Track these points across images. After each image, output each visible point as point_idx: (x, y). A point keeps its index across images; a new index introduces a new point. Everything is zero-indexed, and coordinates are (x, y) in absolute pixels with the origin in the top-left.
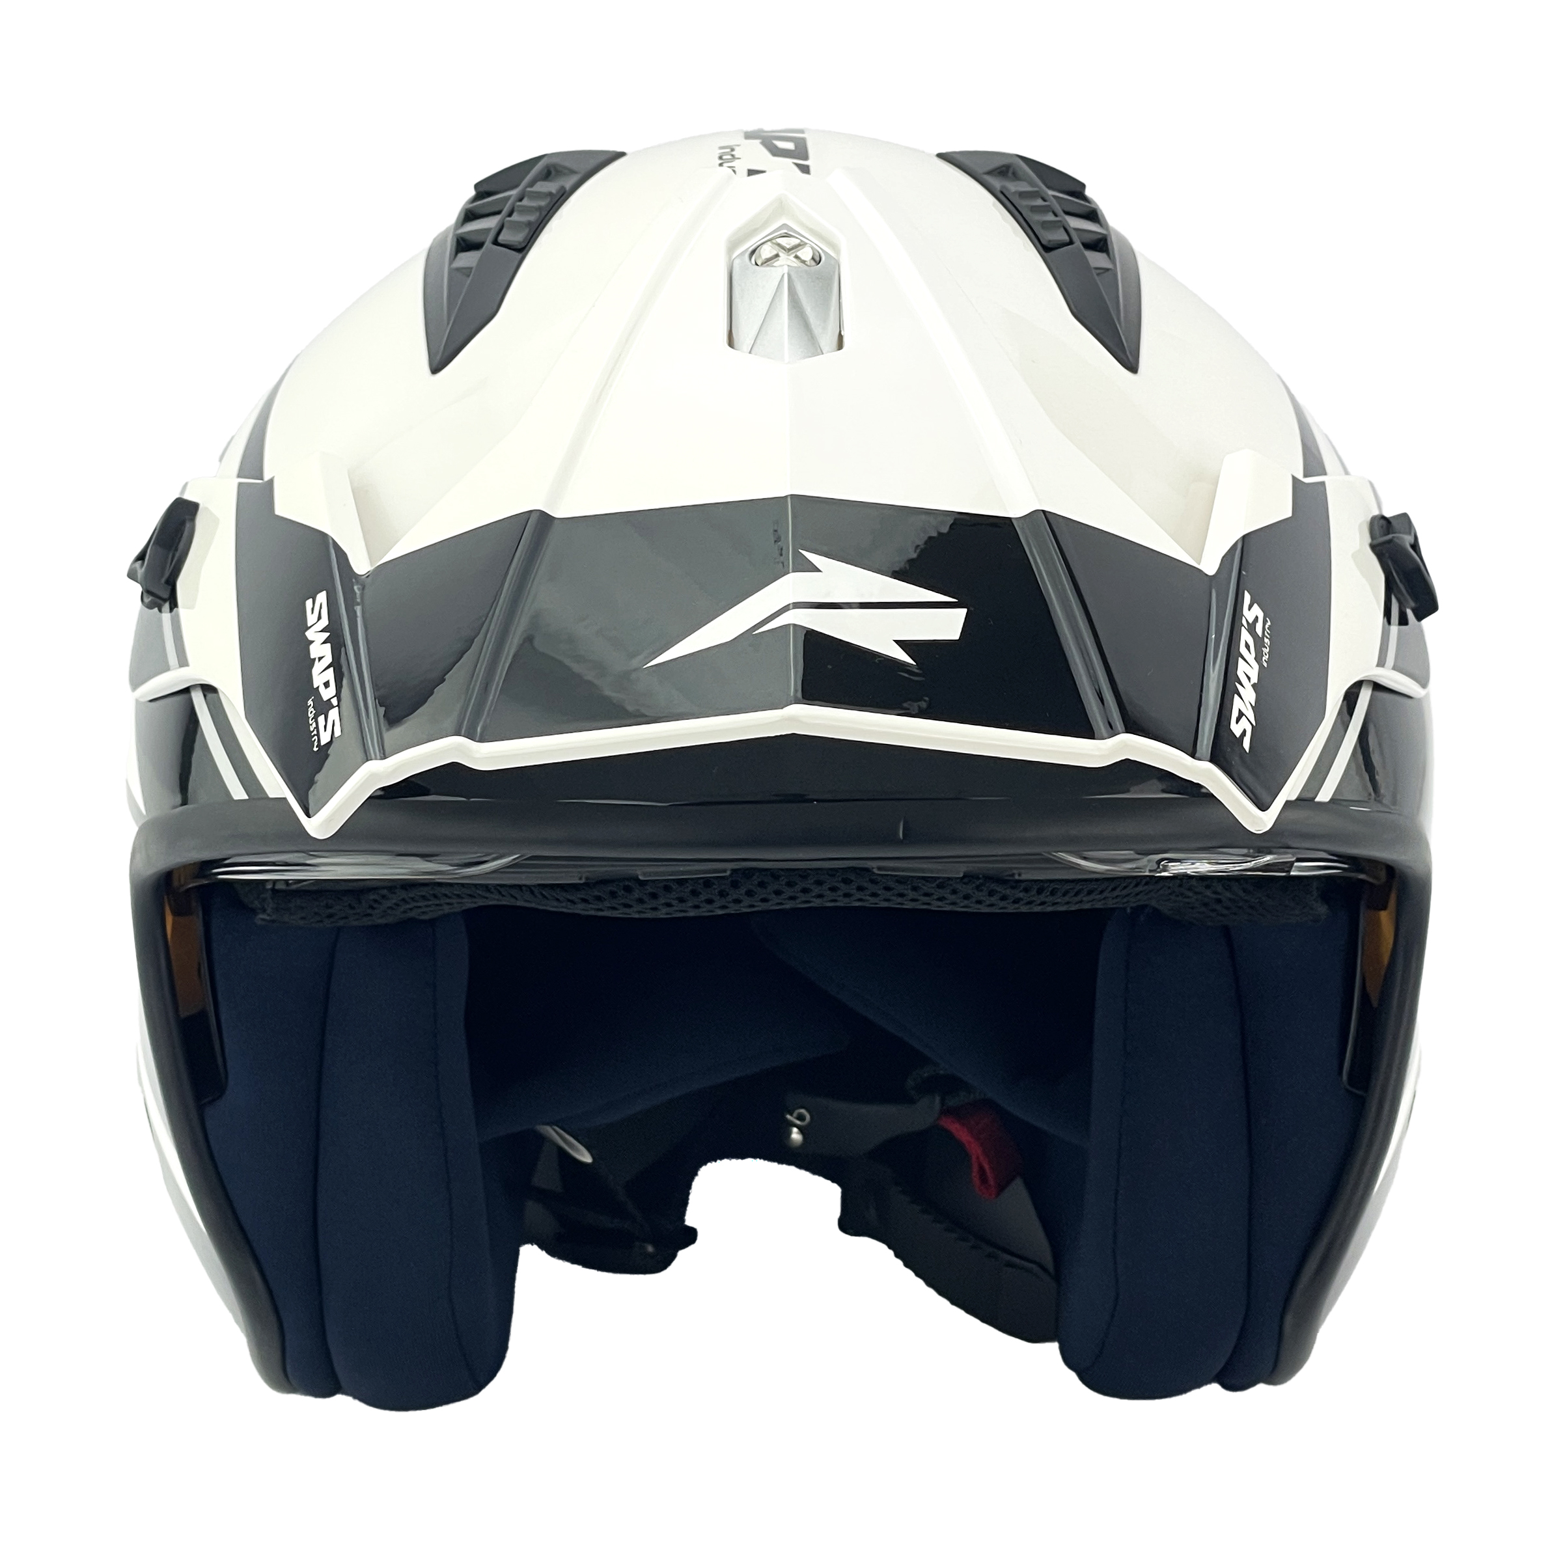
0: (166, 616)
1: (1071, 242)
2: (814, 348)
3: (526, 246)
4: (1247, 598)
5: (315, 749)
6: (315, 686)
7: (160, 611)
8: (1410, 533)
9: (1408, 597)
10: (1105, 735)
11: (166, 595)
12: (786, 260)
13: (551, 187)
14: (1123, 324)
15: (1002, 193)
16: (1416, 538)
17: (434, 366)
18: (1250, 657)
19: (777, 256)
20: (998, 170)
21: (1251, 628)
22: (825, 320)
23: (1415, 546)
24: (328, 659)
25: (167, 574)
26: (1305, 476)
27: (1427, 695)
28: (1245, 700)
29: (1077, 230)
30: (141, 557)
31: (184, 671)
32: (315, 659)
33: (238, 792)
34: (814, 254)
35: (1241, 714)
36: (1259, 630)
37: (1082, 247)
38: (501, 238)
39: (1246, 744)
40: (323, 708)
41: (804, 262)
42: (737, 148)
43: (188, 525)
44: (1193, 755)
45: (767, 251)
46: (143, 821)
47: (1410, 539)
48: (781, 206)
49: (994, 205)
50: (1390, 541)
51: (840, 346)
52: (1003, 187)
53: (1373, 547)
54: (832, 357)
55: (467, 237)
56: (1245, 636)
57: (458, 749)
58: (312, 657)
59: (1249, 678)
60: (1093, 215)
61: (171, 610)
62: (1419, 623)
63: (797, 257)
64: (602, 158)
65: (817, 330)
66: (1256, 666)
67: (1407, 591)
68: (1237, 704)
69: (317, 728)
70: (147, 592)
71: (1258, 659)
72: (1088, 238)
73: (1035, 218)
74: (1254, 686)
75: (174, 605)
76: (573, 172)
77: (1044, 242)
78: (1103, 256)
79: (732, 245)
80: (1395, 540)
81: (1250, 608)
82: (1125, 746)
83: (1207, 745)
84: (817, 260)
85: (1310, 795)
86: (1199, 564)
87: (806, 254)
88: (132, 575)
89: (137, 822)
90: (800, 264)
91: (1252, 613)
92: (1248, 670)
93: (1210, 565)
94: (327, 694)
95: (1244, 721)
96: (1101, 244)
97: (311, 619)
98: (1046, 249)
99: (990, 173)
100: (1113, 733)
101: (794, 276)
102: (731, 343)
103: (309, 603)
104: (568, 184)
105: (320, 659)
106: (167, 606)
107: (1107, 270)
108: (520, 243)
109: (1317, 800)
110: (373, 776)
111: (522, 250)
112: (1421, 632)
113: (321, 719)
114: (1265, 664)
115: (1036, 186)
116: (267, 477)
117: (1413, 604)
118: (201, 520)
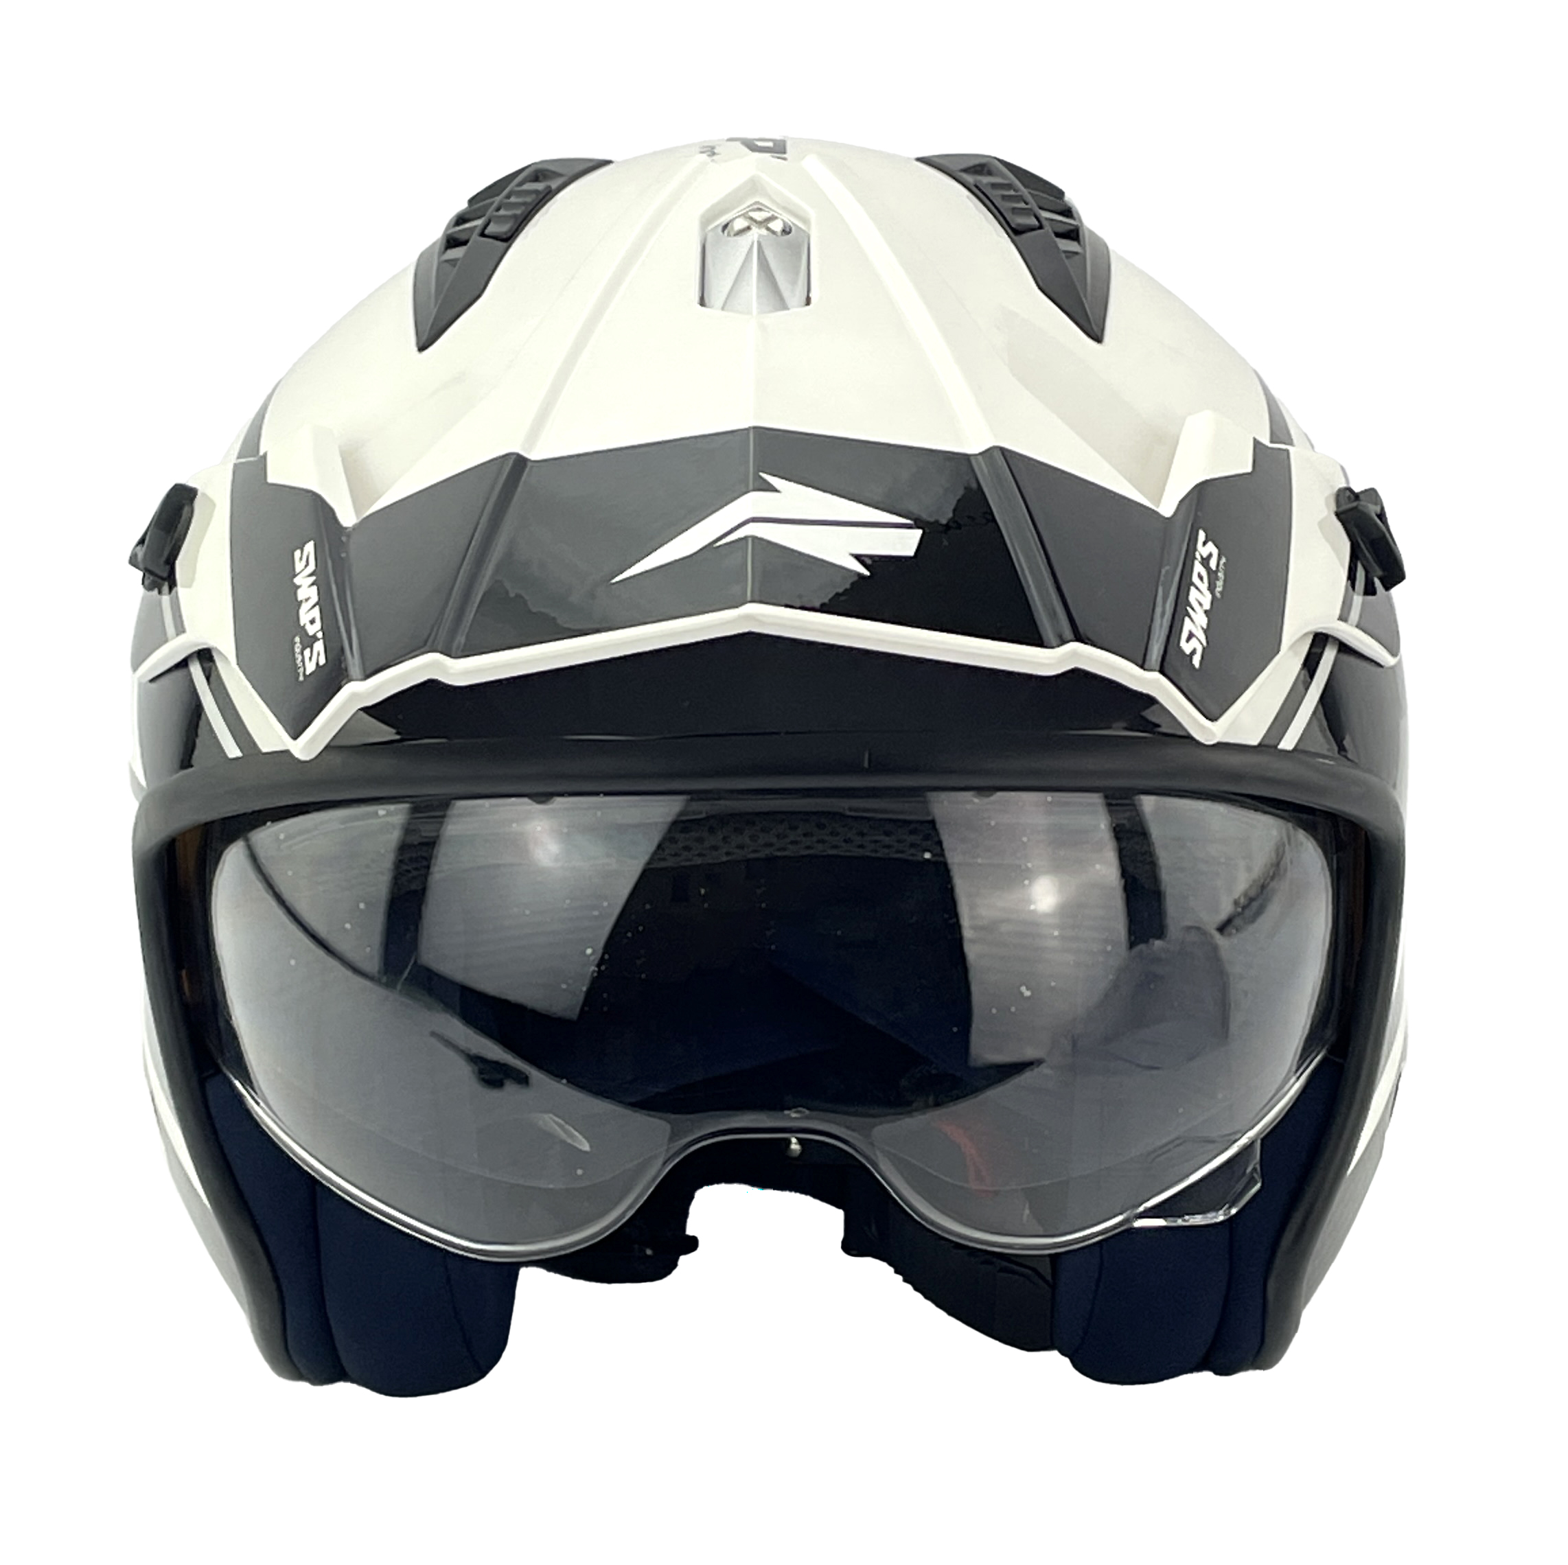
0: (166, 599)
1: (1041, 227)
2: (782, 305)
3: (511, 237)
4: (1202, 536)
5: (301, 678)
6: (302, 625)
7: (160, 592)
8: (1376, 504)
9: (1374, 565)
10: (1054, 644)
11: (165, 575)
12: (756, 233)
13: (539, 186)
14: (1089, 298)
15: (977, 187)
16: (1382, 508)
17: (421, 344)
18: (1204, 586)
19: (749, 228)
20: (973, 169)
21: (1205, 562)
22: (794, 283)
23: (1382, 516)
24: (315, 599)
25: (166, 553)
26: (1272, 442)
27: (1400, 663)
28: (1196, 623)
29: (1046, 219)
30: (142, 542)
31: (182, 639)
32: (301, 601)
33: (233, 751)
34: (785, 226)
35: (1191, 636)
36: (1213, 564)
37: (1053, 235)
38: (487, 232)
39: (1196, 661)
40: (309, 641)
41: (774, 232)
42: (717, 147)
43: (186, 509)
44: (1142, 667)
45: (740, 224)
46: (144, 793)
47: (1378, 510)
48: (753, 186)
49: (968, 197)
50: (1355, 508)
51: (808, 302)
52: (976, 181)
53: (1338, 515)
54: (797, 312)
55: (457, 236)
56: (1198, 568)
57: (435, 664)
58: (299, 599)
59: (1201, 604)
60: (1068, 212)
61: (171, 589)
62: (1387, 593)
63: (768, 229)
64: (591, 164)
65: (786, 294)
66: (1209, 596)
67: (1374, 560)
68: (1188, 626)
69: (303, 661)
70: (147, 571)
71: (1211, 588)
72: (1061, 229)
73: (1005, 206)
74: (1206, 612)
75: (173, 586)
76: (560, 175)
77: (1013, 226)
78: (1075, 243)
79: (706, 221)
80: (1360, 508)
81: (1205, 543)
82: (1074, 654)
83: (1157, 660)
84: (786, 231)
85: (1272, 742)
86: (1158, 507)
87: (777, 226)
88: (133, 561)
89: (137, 799)
90: (770, 234)
91: (1206, 549)
92: (1200, 597)
93: (1167, 508)
94: (312, 630)
95: (1194, 641)
96: (1073, 234)
97: (299, 566)
98: (1015, 232)
99: (966, 170)
100: (1063, 642)
101: (763, 244)
102: (702, 302)
103: (297, 553)
104: (554, 185)
105: (307, 600)
106: (166, 588)
107: (1076, 253)
108: (506, 233)
109: (1281, 746)
110: (354, 696)
111: (508, 239)
112: (1389, 599)
113: (307, 652)
114: (1218, 595)
115: (1009, 179)
116: (261, 453)
117: (1380, 573)
118: (198, 503)
